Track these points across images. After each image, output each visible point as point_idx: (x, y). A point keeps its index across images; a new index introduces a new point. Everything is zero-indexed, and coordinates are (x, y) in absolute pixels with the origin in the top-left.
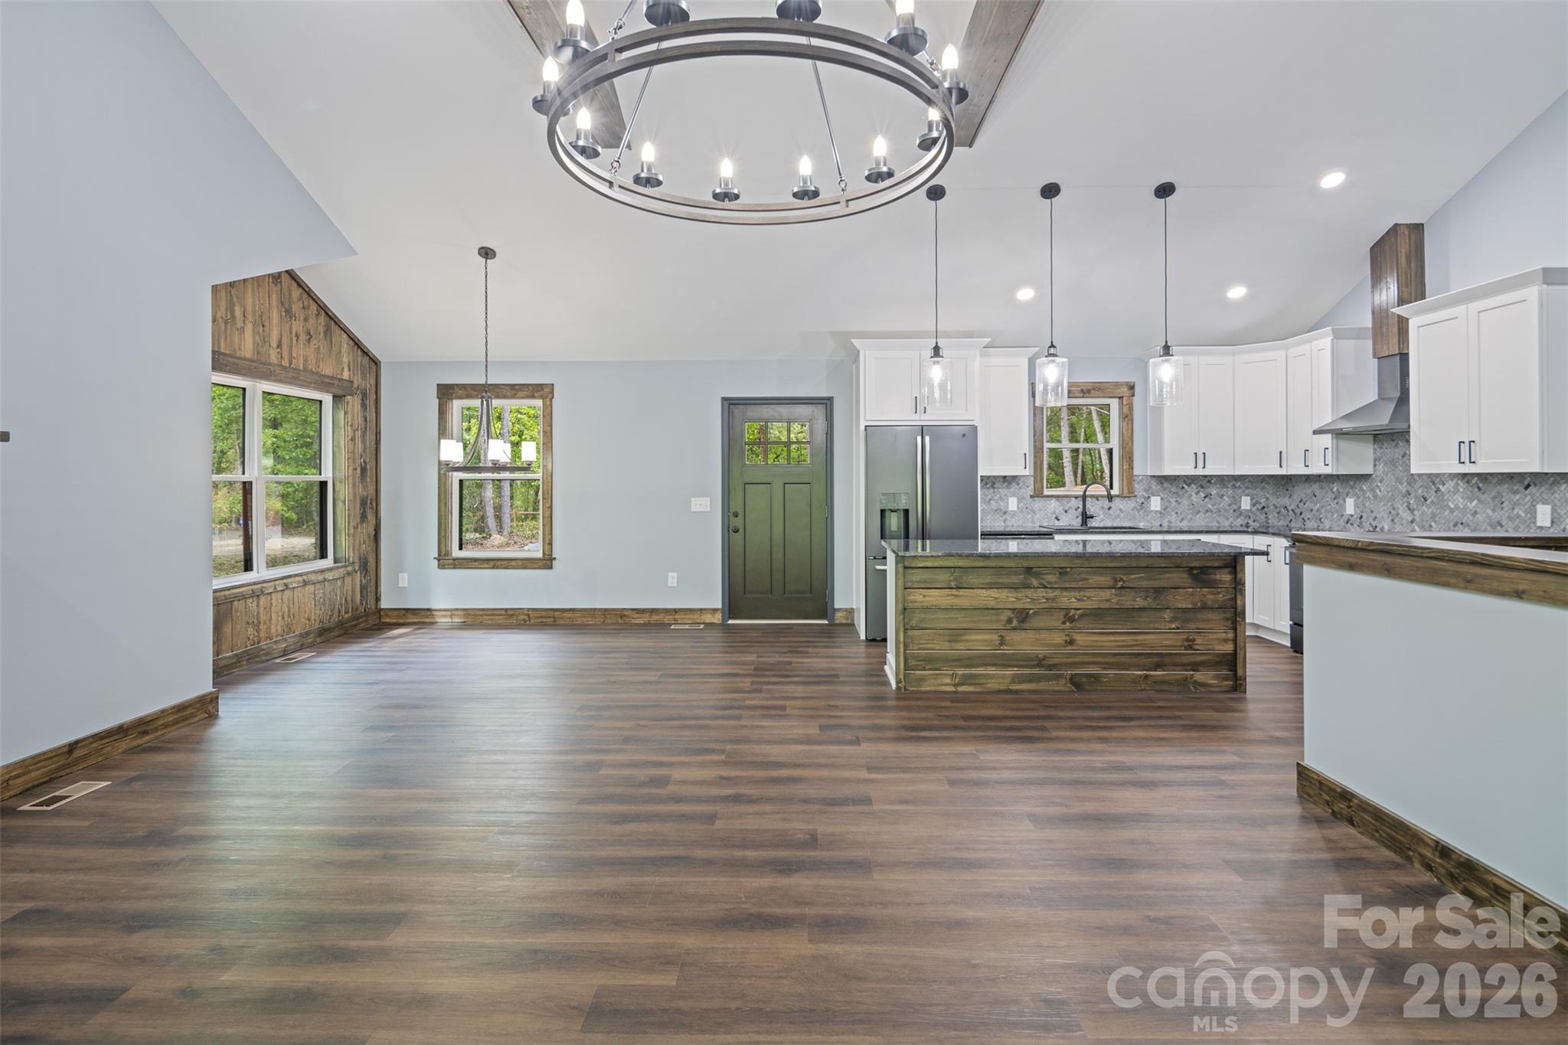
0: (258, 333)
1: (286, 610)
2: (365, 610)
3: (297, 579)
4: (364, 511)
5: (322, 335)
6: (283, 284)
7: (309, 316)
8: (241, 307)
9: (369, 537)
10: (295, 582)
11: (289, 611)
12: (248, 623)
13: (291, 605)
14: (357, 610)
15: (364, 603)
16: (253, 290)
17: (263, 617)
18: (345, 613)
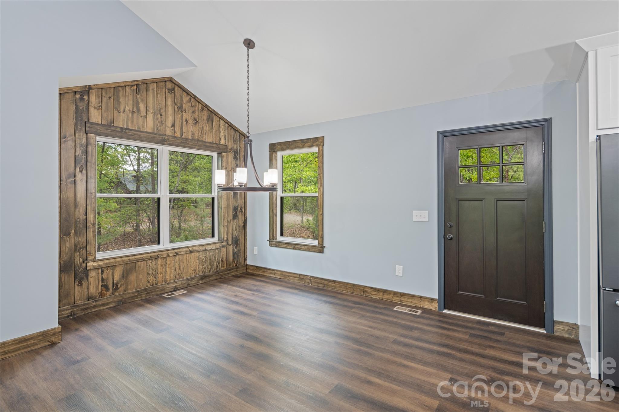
0: (157, 119)
1: (177, 266)
2: (236, 265)
3: (184, 249)
4: (236, 213)
5: (205, 121)
6: (176, 93)
7: (195, 111)
8: (144, 104)
9: (239, 227)
10: (183, 251)
11: (180, 267)
12: (148, 274)
13: (181, 263)
14: (230, 265)
15: (236, 261)
16: (153, 96)
17: (159, 270)
18: (221, 267)
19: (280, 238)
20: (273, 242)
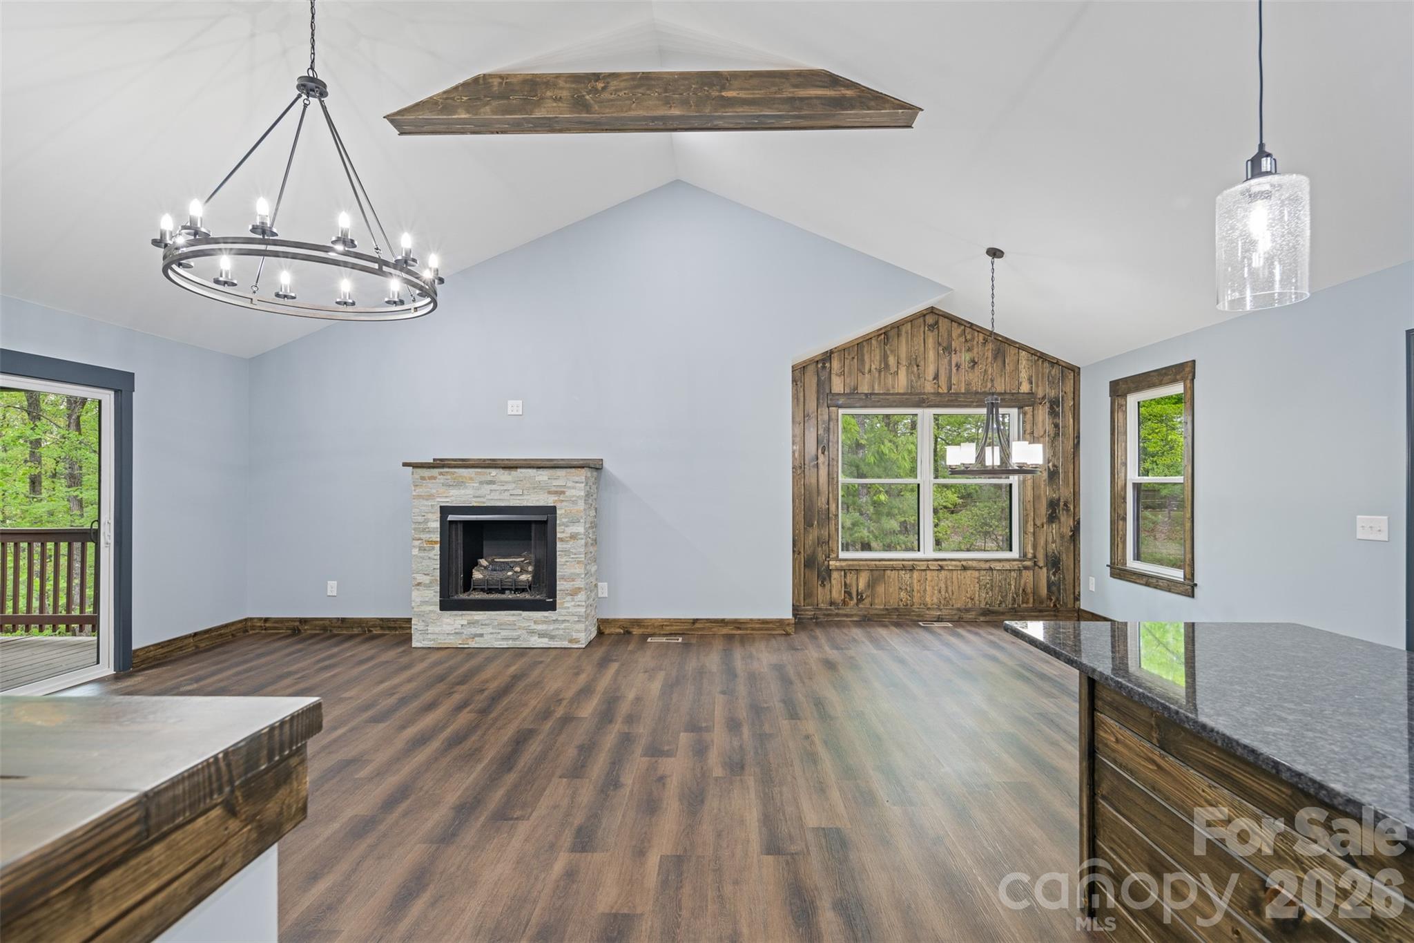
0: (913, 372)
1: (943, 586)
2: (1055, 605)
3: (954, 563)
4: (1054, 511)
5: (990, 360)
6: (940, 328)
7: (973, 346)
9: (1062, 537)
10: (952, 566)
11: (947, 587)
12: (900, 588)
13: (949, 584)
14: (1041, 602)
15: (1054, 598)
16: (907, 342)
17: (916, 587)
18: (1023, 603)
19: (1132, 564)
20: (1119, 572)
